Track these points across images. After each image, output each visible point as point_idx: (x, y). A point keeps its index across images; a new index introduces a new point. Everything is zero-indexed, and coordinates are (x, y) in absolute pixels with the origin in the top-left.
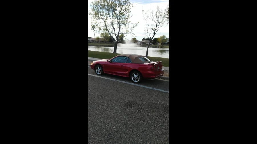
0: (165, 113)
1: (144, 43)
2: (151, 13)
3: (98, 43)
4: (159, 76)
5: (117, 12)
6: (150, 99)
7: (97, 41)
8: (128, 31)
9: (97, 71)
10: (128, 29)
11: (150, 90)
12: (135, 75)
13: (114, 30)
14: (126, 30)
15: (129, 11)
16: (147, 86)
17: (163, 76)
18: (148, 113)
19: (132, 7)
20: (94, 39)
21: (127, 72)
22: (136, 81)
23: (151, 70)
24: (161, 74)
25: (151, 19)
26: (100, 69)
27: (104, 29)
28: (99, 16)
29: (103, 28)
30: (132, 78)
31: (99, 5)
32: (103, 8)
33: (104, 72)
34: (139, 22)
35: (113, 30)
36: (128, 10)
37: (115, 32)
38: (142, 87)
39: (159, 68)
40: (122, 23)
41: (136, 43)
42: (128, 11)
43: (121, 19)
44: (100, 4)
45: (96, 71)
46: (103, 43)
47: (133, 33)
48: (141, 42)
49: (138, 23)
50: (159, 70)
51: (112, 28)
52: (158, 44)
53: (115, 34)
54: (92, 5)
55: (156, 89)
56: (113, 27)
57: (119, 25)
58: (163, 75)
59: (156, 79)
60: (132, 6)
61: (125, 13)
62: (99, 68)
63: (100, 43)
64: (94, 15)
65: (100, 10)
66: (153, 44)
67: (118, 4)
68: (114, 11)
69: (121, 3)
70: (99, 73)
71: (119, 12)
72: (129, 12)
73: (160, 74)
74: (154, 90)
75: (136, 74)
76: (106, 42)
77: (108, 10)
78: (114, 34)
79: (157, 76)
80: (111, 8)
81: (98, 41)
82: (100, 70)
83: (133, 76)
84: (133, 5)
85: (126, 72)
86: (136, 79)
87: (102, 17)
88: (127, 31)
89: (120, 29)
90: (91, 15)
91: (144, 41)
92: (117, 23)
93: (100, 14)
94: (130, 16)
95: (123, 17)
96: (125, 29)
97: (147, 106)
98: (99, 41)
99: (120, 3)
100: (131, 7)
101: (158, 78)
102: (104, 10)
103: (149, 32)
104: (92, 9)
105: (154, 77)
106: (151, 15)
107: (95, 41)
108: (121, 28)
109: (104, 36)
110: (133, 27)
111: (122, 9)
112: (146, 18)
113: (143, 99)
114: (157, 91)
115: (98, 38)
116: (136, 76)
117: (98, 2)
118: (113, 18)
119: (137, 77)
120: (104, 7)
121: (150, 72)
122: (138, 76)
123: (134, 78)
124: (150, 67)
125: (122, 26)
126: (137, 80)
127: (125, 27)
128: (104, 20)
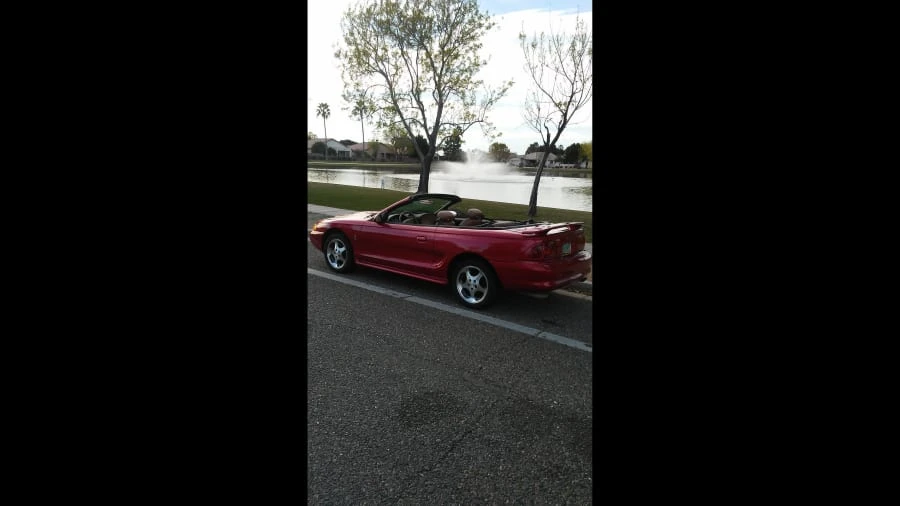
0: (575, 460)
1: (533, 162)
2: (552, 44)
3: (373, 160)
4: (569, 282)
5: (436, 48)
6: (518, 382)
7: (370, 153)
8: (473, 116)
9: (332, 256)
10: (471, 110)
11: (527, 337)
12: (469, 276)
13: (423, 111)
14: (463, 112)
15: (477, 43)
16: (517, 321)
17: (586, 282)
18: (498, 456)
19: (488, 28)
20: (360, 148)
21: (439, 265)
22: (473, 301)
23: (536, 256)
24: (580, 275)
25: (553, 67)
26: (343, 249)
27: (388, 108)
28: (372, 62)
29: (383, 105)
30: (460, 288)
31: (372, 21)
32: (386, 34)
33: (358, 262)
34: (511, 84)
35: (420, 112)
36: (473, 38)
37: (424, 119)
38: (494, 326)
39: (567, 249)
40: (451, 88)
41: (505, 162)
42: (471, 44)
43: (447, 71)
44: (375, 19)
45: (329, 255)
46: (393, 161)
47: (488, 121)
48: (522, 158)
49: (506, 86)
50: (570, 256)
51: (415, 104)
52: (584, 165)
53: (425, 126)
54: (347, 22)
55: (551, 336)
56: (419, 103)
57: (441, 95)
58: (585, 279)
59: (559, 291)
60: (487, 24)
61: (462, 50)
62: (340, 246)
63: (383, 161)
64: (355, 60)
65: (373, 42)
66: (563, 165)
67: (435, 20)
68: (421, 45)
69: (449, 16)
70: (340, 263)
71: (442, 46)
72: (475, 45)
73: (572, 273)
74: (543, 340)
75: (474, 273)
76: (400, 159)
77: (400, 41)
78: (422, 126)
79: (558, 282)
80: (413, 31)
81: (375, 155)
82: (344, 253)
83: (464, 279)
84: (491, 21)
85: (434, 261)
86: (472, 293)
87: (382, 67)
88: (468, 114)
89: (444, 110)
90: (341, 57)
91: (533, 156)
92: (432, 85)
93: (373, 55)
94: (480, 61)
95: (456, 63)
96: (462, 107)
97: (496, 421)
98: (379, 156)
99: (444, 15)
100: (483, 29)
101: (566, 289)
102: (388, 41)
103: (544, 113)
104: (347, 39)
105: (546, 284)
106: (554, 49)
107: (365, 153)
108: (446, 104)
109: (395, 138)
110: (491, 102)
111: (450, 36)
112: (536, 61)
113: (486, 381)
114: (555, 344)
115: (375, 145)
116: (473, 278)
117: (368, 11)
118: (420, 70)
119: (477, 283)
120: (388, 29)
121: (529, 264)
122: (482, 282)
123: (466, 287)
124: (533, 242)
125: (452, 99)
126: (478, 295)
127: (461, 102)
128: (386, 76)
